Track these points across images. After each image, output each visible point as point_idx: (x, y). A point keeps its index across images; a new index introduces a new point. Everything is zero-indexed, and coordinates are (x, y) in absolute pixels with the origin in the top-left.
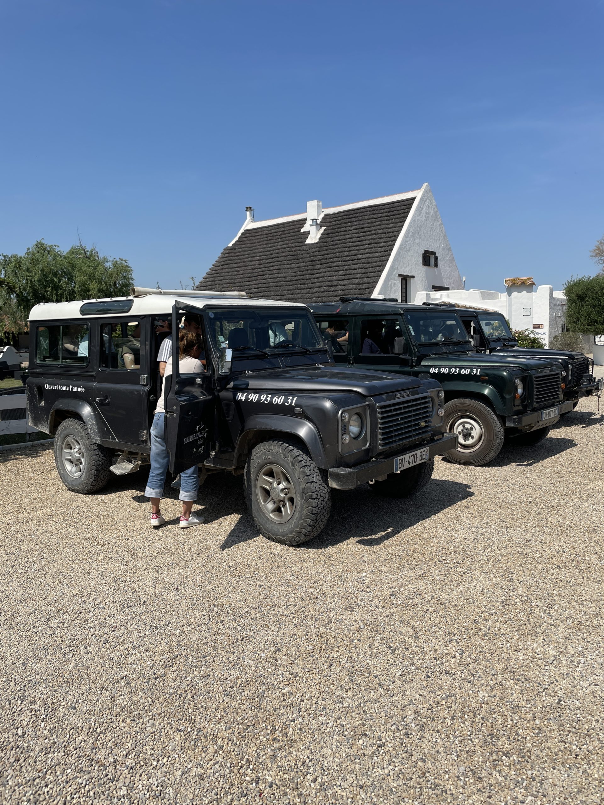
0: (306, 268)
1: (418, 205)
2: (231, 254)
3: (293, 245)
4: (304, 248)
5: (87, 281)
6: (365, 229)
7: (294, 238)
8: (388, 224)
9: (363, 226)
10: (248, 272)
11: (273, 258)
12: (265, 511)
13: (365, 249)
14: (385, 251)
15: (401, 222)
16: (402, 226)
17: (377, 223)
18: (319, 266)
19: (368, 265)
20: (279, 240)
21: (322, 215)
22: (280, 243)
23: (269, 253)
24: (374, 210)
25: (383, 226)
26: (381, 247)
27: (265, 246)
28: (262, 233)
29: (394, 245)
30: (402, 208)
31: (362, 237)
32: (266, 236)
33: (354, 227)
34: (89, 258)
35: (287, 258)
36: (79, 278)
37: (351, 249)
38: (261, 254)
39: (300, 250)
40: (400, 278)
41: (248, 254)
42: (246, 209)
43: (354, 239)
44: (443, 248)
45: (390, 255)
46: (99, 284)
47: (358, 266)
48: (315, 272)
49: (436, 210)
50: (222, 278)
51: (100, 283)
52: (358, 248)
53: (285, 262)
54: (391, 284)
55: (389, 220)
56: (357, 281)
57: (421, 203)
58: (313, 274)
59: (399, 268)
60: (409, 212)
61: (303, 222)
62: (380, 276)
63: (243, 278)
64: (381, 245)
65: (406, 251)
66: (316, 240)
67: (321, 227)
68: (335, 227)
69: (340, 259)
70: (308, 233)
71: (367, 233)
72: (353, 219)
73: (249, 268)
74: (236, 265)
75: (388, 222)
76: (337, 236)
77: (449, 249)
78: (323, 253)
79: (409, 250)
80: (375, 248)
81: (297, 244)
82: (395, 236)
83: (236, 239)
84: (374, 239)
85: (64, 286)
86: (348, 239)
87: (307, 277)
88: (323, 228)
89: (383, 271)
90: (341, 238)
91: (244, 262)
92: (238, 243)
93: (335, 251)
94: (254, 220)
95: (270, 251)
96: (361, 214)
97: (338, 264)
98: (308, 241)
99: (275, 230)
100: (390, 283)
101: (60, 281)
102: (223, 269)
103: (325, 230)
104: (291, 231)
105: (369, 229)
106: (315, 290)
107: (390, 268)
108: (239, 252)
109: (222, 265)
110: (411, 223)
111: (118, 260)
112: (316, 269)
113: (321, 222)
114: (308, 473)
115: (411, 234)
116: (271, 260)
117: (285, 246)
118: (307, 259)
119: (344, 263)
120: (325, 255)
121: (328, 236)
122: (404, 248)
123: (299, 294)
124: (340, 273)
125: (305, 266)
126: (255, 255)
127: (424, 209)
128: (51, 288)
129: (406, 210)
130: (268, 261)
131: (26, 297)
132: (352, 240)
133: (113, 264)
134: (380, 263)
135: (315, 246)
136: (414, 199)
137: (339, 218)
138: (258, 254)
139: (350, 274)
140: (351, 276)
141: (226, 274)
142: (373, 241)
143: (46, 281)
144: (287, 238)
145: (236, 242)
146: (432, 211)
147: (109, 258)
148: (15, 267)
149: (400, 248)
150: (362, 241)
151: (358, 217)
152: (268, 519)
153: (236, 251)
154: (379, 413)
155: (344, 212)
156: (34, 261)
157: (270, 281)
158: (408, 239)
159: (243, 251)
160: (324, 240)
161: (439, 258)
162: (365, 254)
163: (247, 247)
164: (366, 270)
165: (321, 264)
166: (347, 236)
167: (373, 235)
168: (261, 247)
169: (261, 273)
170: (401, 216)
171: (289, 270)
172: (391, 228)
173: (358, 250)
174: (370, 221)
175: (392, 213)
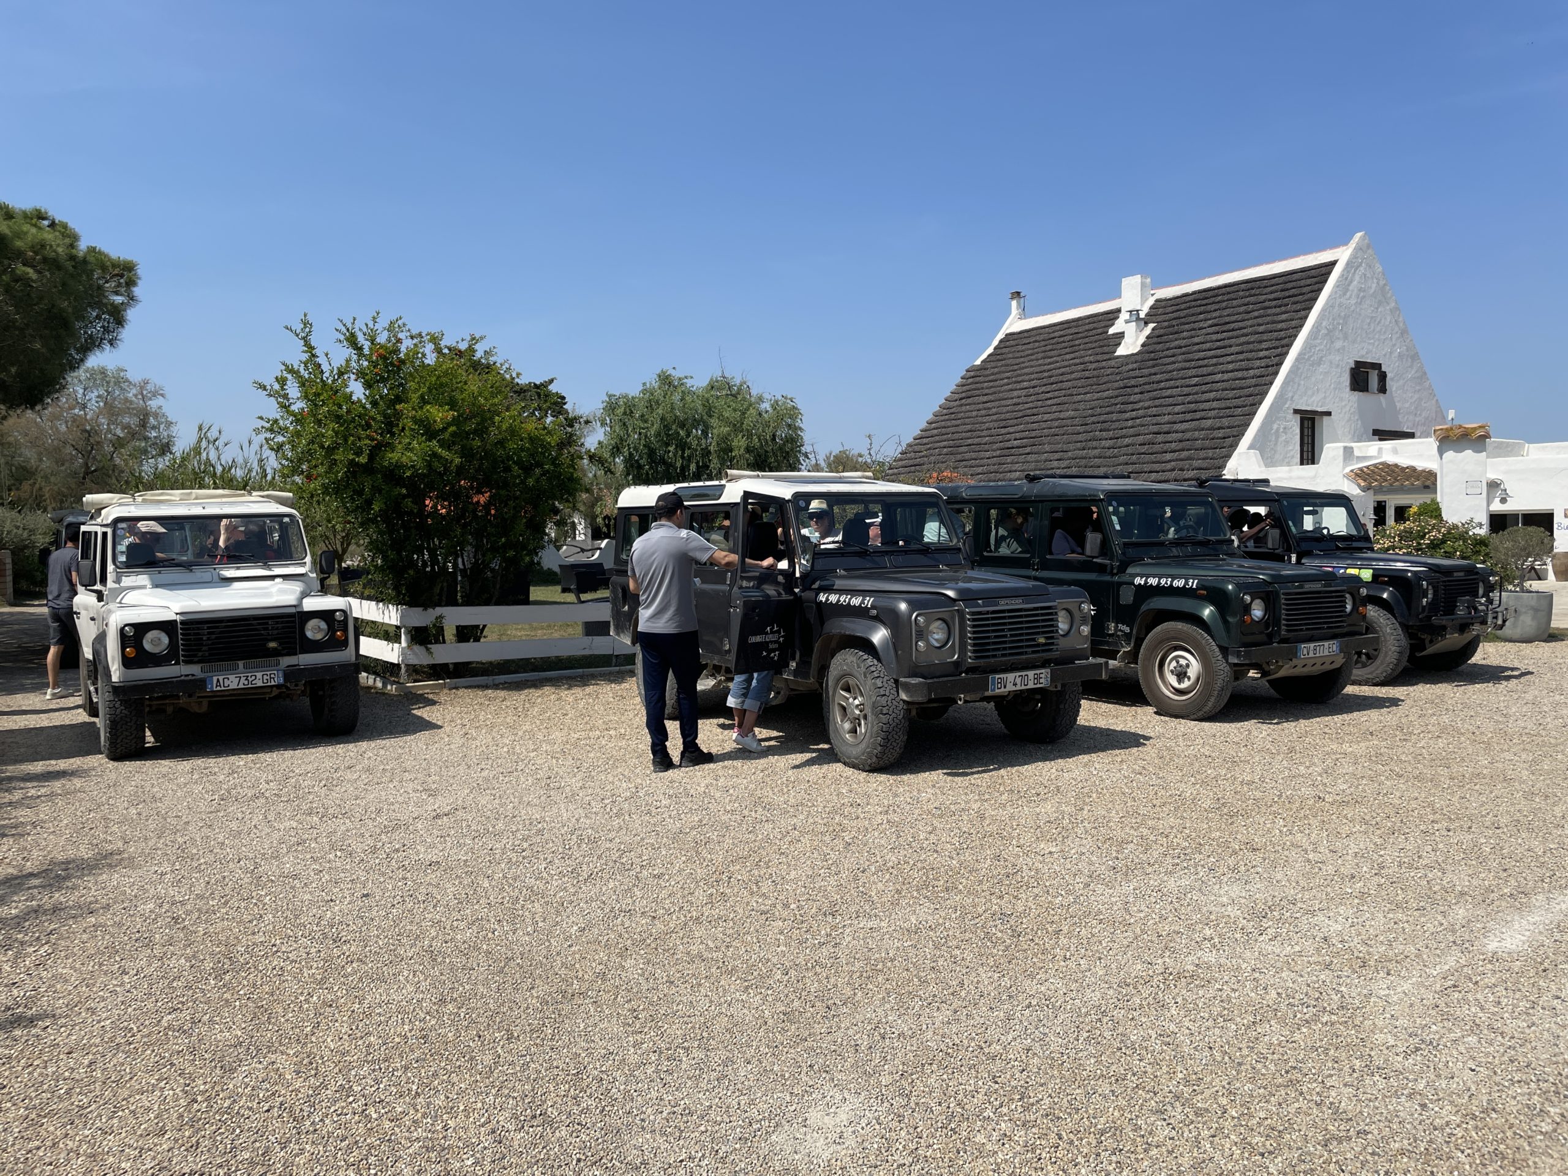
0: (1112, 401)
1: (1342, 276)
2: (978, 379)
3: (1092, 359)
4: (1113, 363)
5: (729, 435)
6: (1232, 326)
7: (1094, 345)
8: (1278, 314)
9: (1227, 319)
10: (1005, 409)
11: (1052, 384)
12: (841, 732)
13: (1229, 363)
14: (1267, 367)
15: (1304, 309)
16: (1306, 317)
17: (1256, 314)
18: (1138, 397)
19: (1231, 394)
20: (1068, 350)
21: (1151, 302)
22: (1068, 357)
23: (1046, 374)
24: (1252, 289)
25: (1269, 318)
26: (1261, 359)
27: (1040, 362)
28: (1038, 338)
29: (1287, 353)
30: (1309, 281)
31: (1224, 339)
32: (1043, 343)
33: (1210, 322)
34: (735, 396)
35: (1079, 383)
36: (719, 429)
37: (1201, 363)
38: (1033, 376)
39: (1104, 368)
40: (1298, 417)
41: (1008, 378)
42: (1010, 296)
43: (1208, 345)
44: (1400, 356)
45: (1276, 373)
46: (748, 438)
47: (1212, 395)
48: (1130, 407)
49: (1382, 283)
50: (959, 422)
51: (750, 435)
52: (1215, 361)
53: (1075, 391)
54: (1278, 429)
55: (1280, 307)
56: (1208, 423)
57: (1348, 272)
58: (1125, 412)
59: (1296, 397)
60: (1320, 290)
61: (1114, 314)
62: (1255, 413)
63: (996, 421)
64: (1262, 354)
65: (1312, 365)
66: (1136, 349)
67: (1146, 323)
68: (1174, 322)
69: (1178, 383)
70: (1121, 336)
71: (1235, 333)
72: (1209, 308)
73: (1009, 402)
74: (985, 399)
75: (1278, 310)
76: (1176, 340)
77: (1415, 357)
78: (1146, 372)
79: (1319, 362)
80: (1248, 360)
81: (1099, 357)
82: (1290, 337)
83: (990, 350)
84: (1248, 343)
85: (694, 443)
86: (1198, 344)
87: (1114, 417)
88: (1151, 326)
89: (1260, 403)
90: (1183, 343)
91: (1000, 392)
92: (993, 358)
93: (1170, 367)
94: (1024, 314)
95: (1049, 371)
96: (1226, 298)
97: (1175, 391)
98: (1121, 351)
99: (1061, 333)
100: (1275, 426)
101: (688, 436)
102: (961, 405)
103: (1153, 329)
104: (1091, 333)
105: (1241, 324)
106: (1127, 441)
107: (1276, 398)
108: (993, 374)
109: (961, 399)
110: (1323, 310)
111: (780, 398)
112: (1131, 403)
113: (1147, 315)
114: (880, 685)
115: (1324, 331)
116: (1049, 388)
117: (1077, 361)
118: (1116, 385)
119: (1186, 390)
120: (1150, 375)
121: (1159, 340)
122: (1309, 359)
123: (1096, 448)
124: (1177, 409)
125: (1112, 397)
126: (1020, 379)
127: (1355, 283)
128: (674, 446)
129: (1316, 287)
130: (1043, 389)
131: (637, 461)
132: (1204, 346)
133: (772, 406)
134: (1257, 390)
135: (1133, 359)
136: (1333, 264)
137: (1183, 306)
138: (1027, 378)
139: (1195, 411)
140: (1198, 415)
141: (968, 414)
142: (1245, 348)
143: (668, 435)
144: (1082, 347)
145: (989, 356)
146: (1374, 286)
147: (766, 396)
148: (625, 413)
149: (1299, 359)
150: (1224, 347)
151: (1219, 302)
152: (844, 741)
153: (988, 372)
154: (969, 620)
155: (1194, 293)
156: (652, 404)
157: (1044, 425)
158: (1319, 341)
159: (999, 373)
160: (1151, 348)
161: (1389, 375)
162: (1227, 372)
163: (1007, 365)
164: (1228, 403)
165: (1141, 393)
166: (1196, 340)
167: (1247, 335)
168: (1032, 363)
169: (1029, 412)
170: (1306, 297)
171: (1082, 406)
172: (1283, 321)
173: (1215, 365)
174: (1242, 309)
175: (1287, 293)
